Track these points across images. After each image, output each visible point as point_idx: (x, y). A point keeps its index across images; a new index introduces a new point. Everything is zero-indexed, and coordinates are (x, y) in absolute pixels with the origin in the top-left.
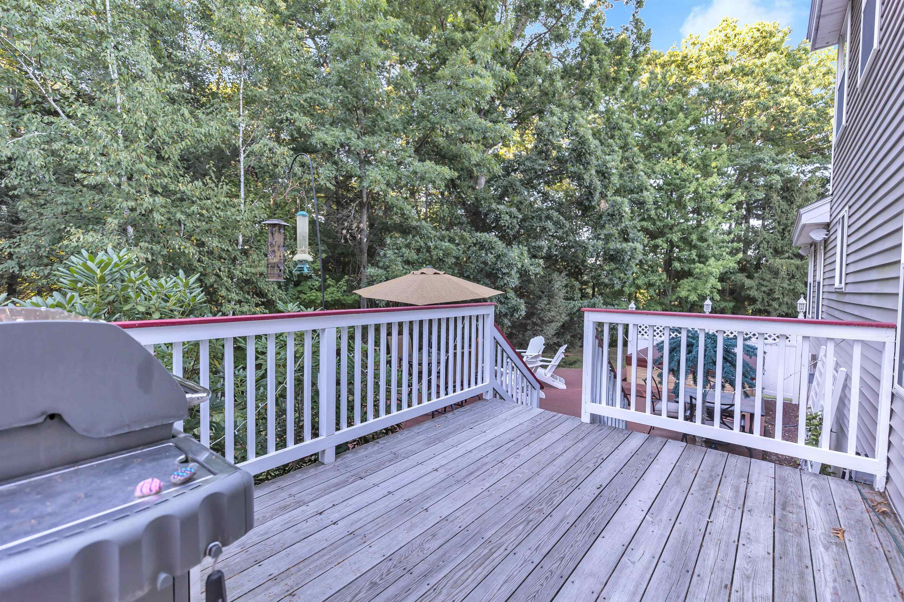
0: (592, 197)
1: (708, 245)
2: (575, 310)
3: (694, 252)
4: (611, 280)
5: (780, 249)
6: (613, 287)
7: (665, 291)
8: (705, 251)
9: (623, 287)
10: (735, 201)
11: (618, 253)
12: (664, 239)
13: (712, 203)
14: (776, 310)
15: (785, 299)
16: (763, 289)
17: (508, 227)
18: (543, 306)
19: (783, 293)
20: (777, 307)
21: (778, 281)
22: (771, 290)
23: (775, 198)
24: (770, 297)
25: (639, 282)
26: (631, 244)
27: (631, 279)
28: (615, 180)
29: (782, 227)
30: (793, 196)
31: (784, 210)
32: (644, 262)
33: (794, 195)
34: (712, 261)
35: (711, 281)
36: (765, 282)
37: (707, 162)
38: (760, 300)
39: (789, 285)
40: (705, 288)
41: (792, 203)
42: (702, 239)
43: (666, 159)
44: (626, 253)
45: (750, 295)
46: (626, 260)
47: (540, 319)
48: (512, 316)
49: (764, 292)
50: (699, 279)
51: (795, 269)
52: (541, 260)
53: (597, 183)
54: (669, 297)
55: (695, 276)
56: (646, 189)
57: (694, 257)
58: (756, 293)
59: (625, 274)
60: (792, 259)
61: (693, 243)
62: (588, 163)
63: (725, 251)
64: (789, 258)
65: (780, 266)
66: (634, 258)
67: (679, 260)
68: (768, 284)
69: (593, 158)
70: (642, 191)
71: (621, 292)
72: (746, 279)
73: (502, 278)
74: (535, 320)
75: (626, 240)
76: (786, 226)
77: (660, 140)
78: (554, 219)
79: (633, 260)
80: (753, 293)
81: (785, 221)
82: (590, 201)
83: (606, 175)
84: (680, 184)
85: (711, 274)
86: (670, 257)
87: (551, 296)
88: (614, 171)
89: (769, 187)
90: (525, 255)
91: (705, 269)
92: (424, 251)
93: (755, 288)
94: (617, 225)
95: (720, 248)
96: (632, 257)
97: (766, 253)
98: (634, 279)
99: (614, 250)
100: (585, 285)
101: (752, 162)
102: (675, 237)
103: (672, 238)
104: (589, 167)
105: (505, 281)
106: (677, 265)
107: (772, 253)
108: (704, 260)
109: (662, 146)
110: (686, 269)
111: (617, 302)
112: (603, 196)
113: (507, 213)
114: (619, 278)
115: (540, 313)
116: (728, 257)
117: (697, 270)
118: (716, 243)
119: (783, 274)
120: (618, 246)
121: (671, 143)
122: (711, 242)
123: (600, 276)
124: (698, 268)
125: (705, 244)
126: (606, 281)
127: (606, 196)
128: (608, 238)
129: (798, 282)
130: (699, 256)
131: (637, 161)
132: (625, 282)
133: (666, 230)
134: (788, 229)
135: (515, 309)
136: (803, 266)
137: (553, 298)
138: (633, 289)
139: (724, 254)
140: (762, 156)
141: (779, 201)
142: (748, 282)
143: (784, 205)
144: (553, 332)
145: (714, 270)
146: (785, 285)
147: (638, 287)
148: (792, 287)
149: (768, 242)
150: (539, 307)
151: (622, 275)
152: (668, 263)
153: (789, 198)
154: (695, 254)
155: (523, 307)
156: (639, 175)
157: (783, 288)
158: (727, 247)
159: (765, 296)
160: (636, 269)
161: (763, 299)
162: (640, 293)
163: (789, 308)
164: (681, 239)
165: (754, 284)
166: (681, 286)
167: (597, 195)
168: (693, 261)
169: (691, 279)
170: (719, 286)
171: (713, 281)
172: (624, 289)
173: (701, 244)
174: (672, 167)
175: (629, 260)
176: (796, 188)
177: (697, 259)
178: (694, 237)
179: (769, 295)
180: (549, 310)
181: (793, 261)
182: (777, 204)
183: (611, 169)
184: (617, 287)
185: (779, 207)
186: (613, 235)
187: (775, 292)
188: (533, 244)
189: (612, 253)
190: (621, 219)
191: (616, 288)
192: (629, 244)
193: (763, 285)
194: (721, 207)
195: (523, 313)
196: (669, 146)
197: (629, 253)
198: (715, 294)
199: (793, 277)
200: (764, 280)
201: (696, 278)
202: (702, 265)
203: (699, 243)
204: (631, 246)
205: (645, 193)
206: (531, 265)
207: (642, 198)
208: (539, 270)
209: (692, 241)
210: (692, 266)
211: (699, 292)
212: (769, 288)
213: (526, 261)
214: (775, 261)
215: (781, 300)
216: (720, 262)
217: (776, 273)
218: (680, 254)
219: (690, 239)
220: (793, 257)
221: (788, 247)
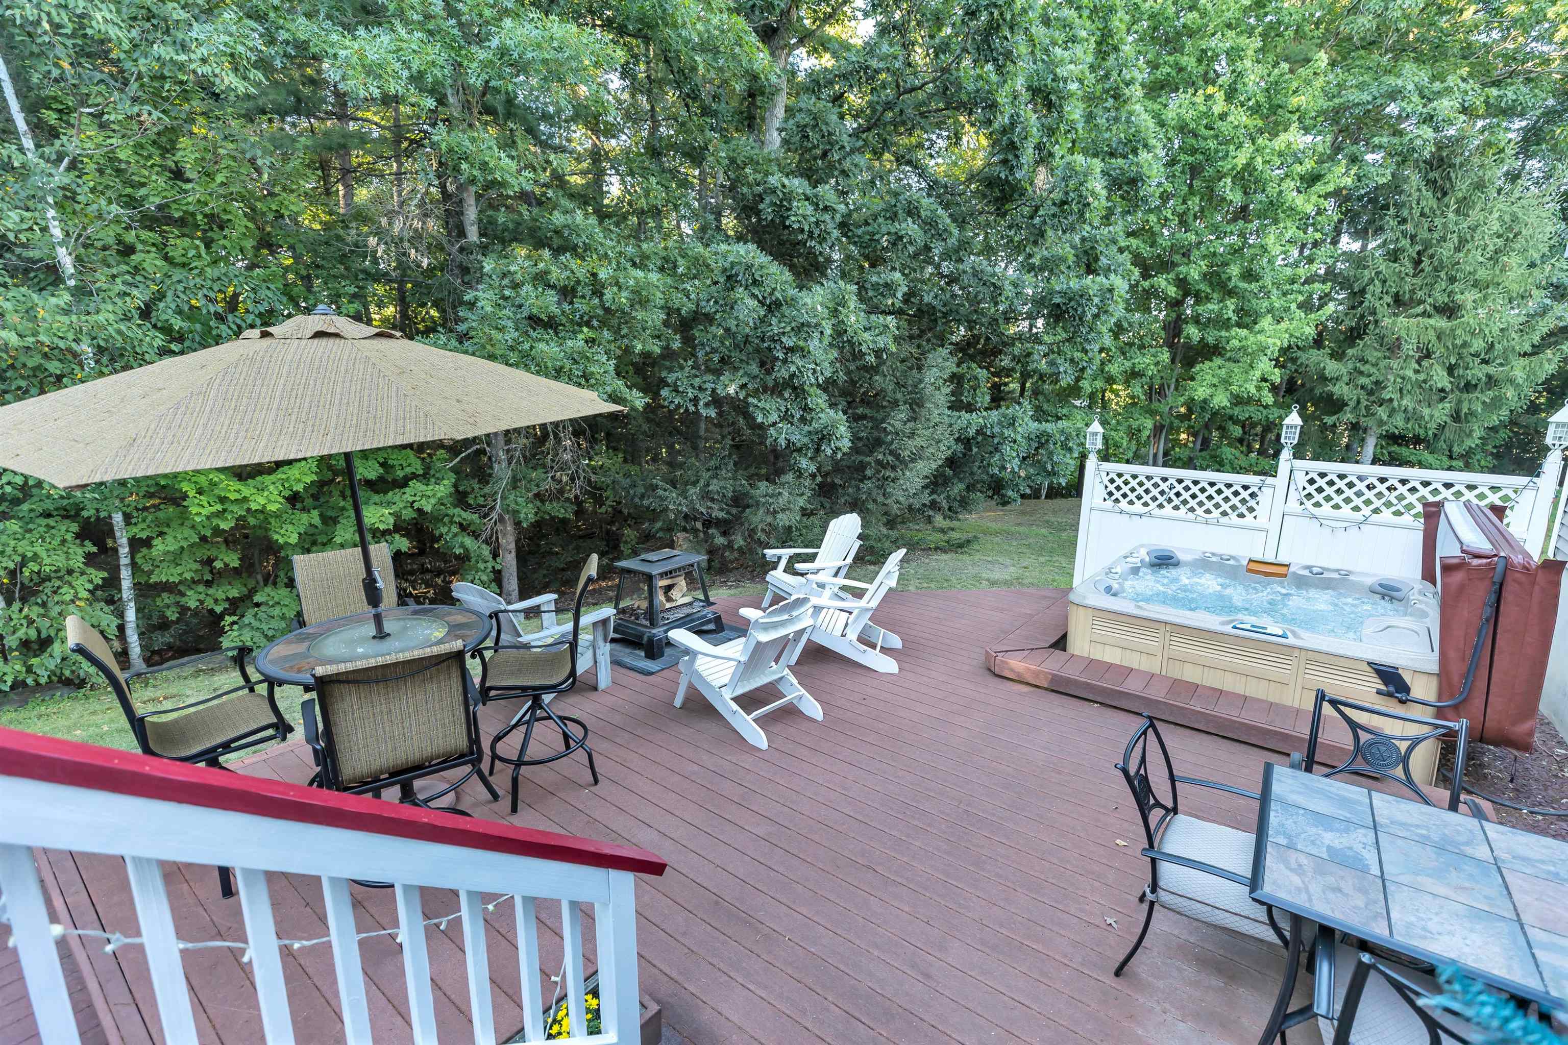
0: (1017, 157)
1: (1262, 288)
2: (972, 432)
3: (1231, 304)
4: (1052, 364)
5: (1407, 296)
6: (1057, 381)
7: (1162, 386)
8: (1254, 301)
9: (1078, 379)
10: (1330, 188)
11: (1070, 300)
12: (1171, 276)
13: (1281, 192)
14: (1381, 423)
15: (1404, 402)
16: (1363, 380)
17: (811, 235)
18: (898, 425)
19: (1401, 389)
20: (1385, 417)
21: (1394, 364)
22: (1377, 383)
23: (1414, 179)
24: (1372, 398)
25: (1113, 369)
26: (1101, 279)
27: (1097, 362)
28: (1075, 111)
29: (1418, 248)
30: (1450, 179)
31: (1427, 210)
32: (1126, 325)
33: (1453, 175)
34: (1266, 322)
35: (1261, 365)
36: (1367, 366)
37: (1279, 100)
38: (1352, 404)
39: (1417, 372)
40: (1246, 381)
41: (1445, 194)
42: (1249, 275)
43: (1191, 91)
44: (1090, 299)
45: (1332, 394)
46: (1089, 317)
47: (892, 453)
48: (818, 450)
49: (1362, 387)
50: (1236, 361)
51: (1434, 339)
52: (889, 318)
53: (1031, 118)
54: (1170, 399)
55: (1228, 355)
56: (1145, 146)
57: (1231, 314)
58: (1346, 388)
59: (1085, 351)
60: (1429, 316)
61: (1231, 285)
62: (1008, 55)
63: (1295, 300)
64: (1424, 314)
65: (1403, 333)
66: (1106, 312)
67: (1196, 320)
68: (1373, 370)
69: (1020, 38)
70: (1135, 151)
71: (1074, 390)
72: (1328, 361)
73: (785, 361)
74: (880, 457)
75: (1090, 269)
76: (1427, 245)
77: (1178, 49)
78: (923, 214)
79: (1103, 318)
80: (1340, 390)
81: (1425, 235)
82: (1011, 169)
83: (1053, 98)
84: (1217, 151)
85: (1263, 350)
86: (1179, 317)
87: (916, 404)
88: (1073, 86)
89: (1403, 157)
90: (852, 305)
91: (1252, 339)
92: (587, 291)
93: (1346, 379)
94: (1072, 228)
95: (1285, 294)
96: (1103, 310)
97: (1377, 305)
98: (1103, 363)
99: (1063, 294)
100: (1008, 376)
101: (1375, 98)
102: (1194, 272)
103: (1188, 274)
104: (1010, 67)
105: (793, 368)
106: (1193, 332)
107: (1388, 305)
108: (1247, 320)
109: (1184, 60)
110: (1211, 340)
111: (1065, 411)
112: (1044, 157)
113: (807, 199)
114: (1072, 360)
115: (892, 442)
116: (1300, 314)
117: (1235, 343)
118: (1277, 285)
119: (1409, 348)
120: (1074, 284)
121: (1204, 51)
122: (1268, 281)
123: (1029, 355)
124: (1237, 337)
125: (1254, 286)
126: (1043, 365)
127: (1051, 155)
128: (1050, 266)
129: (1436, 366)
130: (1239, 311)
131: (1128, 77)
132: (1083, 370)
133: (1177, 258)
134: (1431, 251)
135: (823, 437)
136: (1452, 330)
137: (921, 405)
138: (1099, 384)
139: (1293, 306)
140: (1400, 82)
141: (1419, 190)
142: (1332, 367)
143: (1429, 200)
144: (919, 482)
145: (1270, 341)
146: (1409, 373)
147: (1110, 380)
148: (1422, 377)
149: (1385, 282)
150: (890, 428)
151: (1078, 355)
152: (1174, 329)
153: (1440, 182)
154: (1233, 307)
155: (843, 429)
156: (1131, 113)
157: (1403, 378)
158: (1300, 292)
159: (1363, 395)
160: (1108, 341)
161: (1358, 402)
162: (1112, 391)
163: (1407, 420)
164: (1205, 275)
165: (1344, 371)
166: (1198, 377)
167: (1028, 154)
168: (1226, 324)
169: (1218, 361)
170: (1276, 376)
171: (1264, 365)
172: (1081, 384)
173: (1246, 285)
174: (1203, 108)
175: (1096, 316)
176: (1458, 160)
177: (1235, 318)
178: (1234, 270)
179: (1371, 393)
180: (912, 435)
181: (1432, 321)
182: (1415, 195)
183: (1065, 81)
184: (1066, 380)
185: (1418, 204)
186: (1063, 259)
187: (1385, 388)
188: (874, 279)
189: (1057, 300)
190: (1081, 214)
191: (1063, 383)
192: (1098, 279)
193: (1361, 373)
194: (1299, 201)
195: (845, 444)
196: (1200, 61)
197: (1096, 300)
198: (1265, 392)
199: (1428, 356)
200: (1367, 362)
201: (1229, 359)
202: (1244, 332)
203: (1243, 285)
204: (1101, 285)
205: (1144, 155)
206: (866, 329)
207: (1134, 168)
208: (886, 341)
209: (1230, 279)
210: (1224, 333)
211: (1234, 388)
212: (1373, 379)
213: (853, 318)
214: (1394, 323)
215: (1396, 404)
216: (1283, 325)
217: (1393, 348)
218: (1200, 309)
219: (1224, 276)
220: (1433, 312)
221: (1425, 290)
